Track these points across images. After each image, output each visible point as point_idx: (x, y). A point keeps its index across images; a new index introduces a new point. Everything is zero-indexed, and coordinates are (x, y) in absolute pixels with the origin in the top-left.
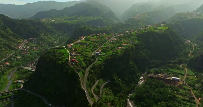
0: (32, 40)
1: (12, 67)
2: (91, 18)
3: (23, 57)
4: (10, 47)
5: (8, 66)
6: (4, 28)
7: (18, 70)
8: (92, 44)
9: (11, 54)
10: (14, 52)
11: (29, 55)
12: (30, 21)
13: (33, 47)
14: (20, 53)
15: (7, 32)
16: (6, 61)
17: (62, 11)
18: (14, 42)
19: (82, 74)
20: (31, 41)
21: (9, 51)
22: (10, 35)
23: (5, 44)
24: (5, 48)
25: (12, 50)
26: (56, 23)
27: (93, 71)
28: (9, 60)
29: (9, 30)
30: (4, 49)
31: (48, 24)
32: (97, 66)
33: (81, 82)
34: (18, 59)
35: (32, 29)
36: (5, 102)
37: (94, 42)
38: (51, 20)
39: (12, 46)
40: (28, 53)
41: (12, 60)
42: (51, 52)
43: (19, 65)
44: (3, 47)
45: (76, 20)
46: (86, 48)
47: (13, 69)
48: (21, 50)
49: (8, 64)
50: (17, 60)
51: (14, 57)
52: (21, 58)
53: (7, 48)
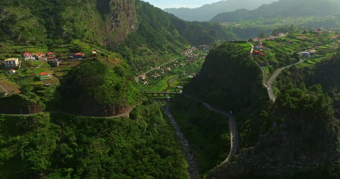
0: (203, 47)
1: (173, 74)
2: (310, 19)
3: (188, 65)
4: (174, 51)
5: (169, 71)
6: (171, 29)
7: (180, 77)
8: (298, 42)
9: (174, 59)
10: (178, 58)
11: (196, 64)
12: (204, 23)
13: (203, 55)
14: (185, 60)
15: (173, 34)
16: (168, 66)
17: (255, 11)
18: (179, 46)
19: (269, 70)
20: (202, 49)
21: (173, 55)
22: (176, 38)
23: (169, 47)
24: (169, 52)
25: (176, 54)
26: (241, 28)
27: (289, 73)
28: (172, 65)
29: (176, 32)
30: (167, 52)
31: (229, 29)
32: (300, 69)
33: (264, 78)
34: (181, 66)
35: (205, 32)
36: (160, 102)
37: (304, 40)
38: (234, 25)
39: (177, 50)
40: (194, 62)
41: (174, 66)
42: (225, 46)
43: (181, 73)
44: (167, 50)
45: (278, 24)
46: (286, 47)
47: (173, 76)
48: (186, 57)
49: (169, 69)
50: (180, 68)
51: (176, 63)
52: (185, 66)
53: (171, 51)
